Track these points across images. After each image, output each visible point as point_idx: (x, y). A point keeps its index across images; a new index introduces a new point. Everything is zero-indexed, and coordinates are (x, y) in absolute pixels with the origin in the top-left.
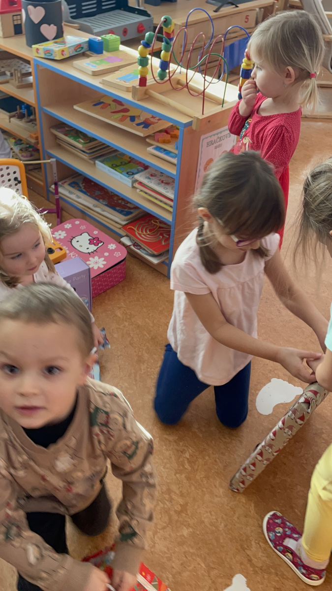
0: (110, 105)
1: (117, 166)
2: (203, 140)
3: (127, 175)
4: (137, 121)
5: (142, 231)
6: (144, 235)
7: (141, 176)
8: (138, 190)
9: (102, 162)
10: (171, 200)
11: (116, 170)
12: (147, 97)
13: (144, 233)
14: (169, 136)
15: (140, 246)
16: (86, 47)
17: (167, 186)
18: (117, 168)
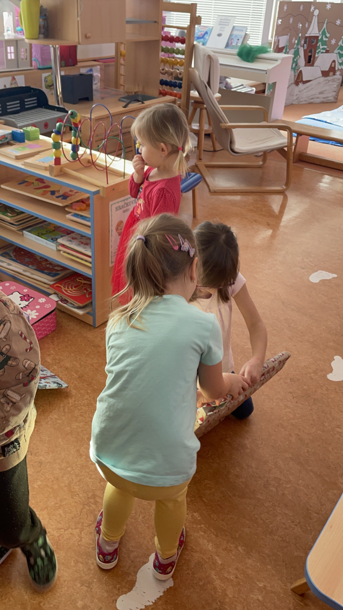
0: (33, 183)
1: (42, 234)
2: (112, 205)
3: (52, 241)
4: (57, 194)
5: (68, 288)
6: (70, 291)
7: (63, 240)
8: (61, 252)
9: (29, 232)
10: (90, 257)
11: (42, 237)
12: (63, 174)
13: (70, 289)
14: (85, 205)
15: (67, 301)
16: (9, 137)
17: (86, 246)
18: (43, 236)
